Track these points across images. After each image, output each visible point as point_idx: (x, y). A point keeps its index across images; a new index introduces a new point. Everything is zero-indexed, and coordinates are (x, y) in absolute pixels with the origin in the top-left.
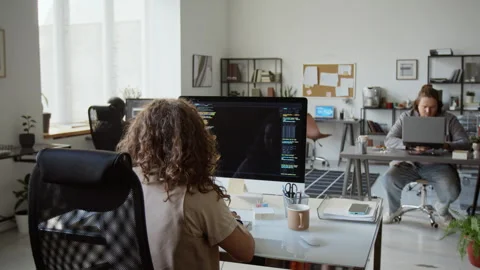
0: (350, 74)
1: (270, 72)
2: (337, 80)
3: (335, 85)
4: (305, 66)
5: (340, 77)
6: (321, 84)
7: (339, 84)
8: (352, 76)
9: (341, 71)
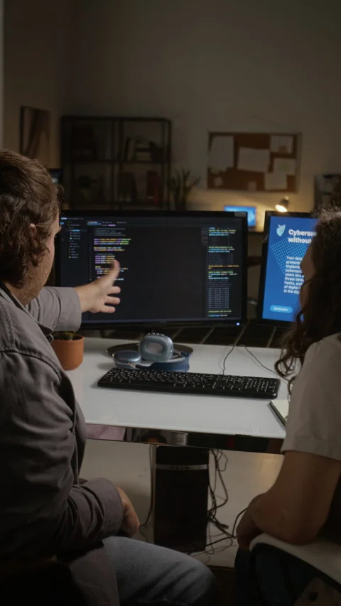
0: (290, 150)
1: (152, 144)
2: (267, 161)
3: (264, 169)
4: (212, 135)
5: (273, 156)
6: (241, 166)
7: (271, 169)
8: (293, 155)
9: (275, 146)
